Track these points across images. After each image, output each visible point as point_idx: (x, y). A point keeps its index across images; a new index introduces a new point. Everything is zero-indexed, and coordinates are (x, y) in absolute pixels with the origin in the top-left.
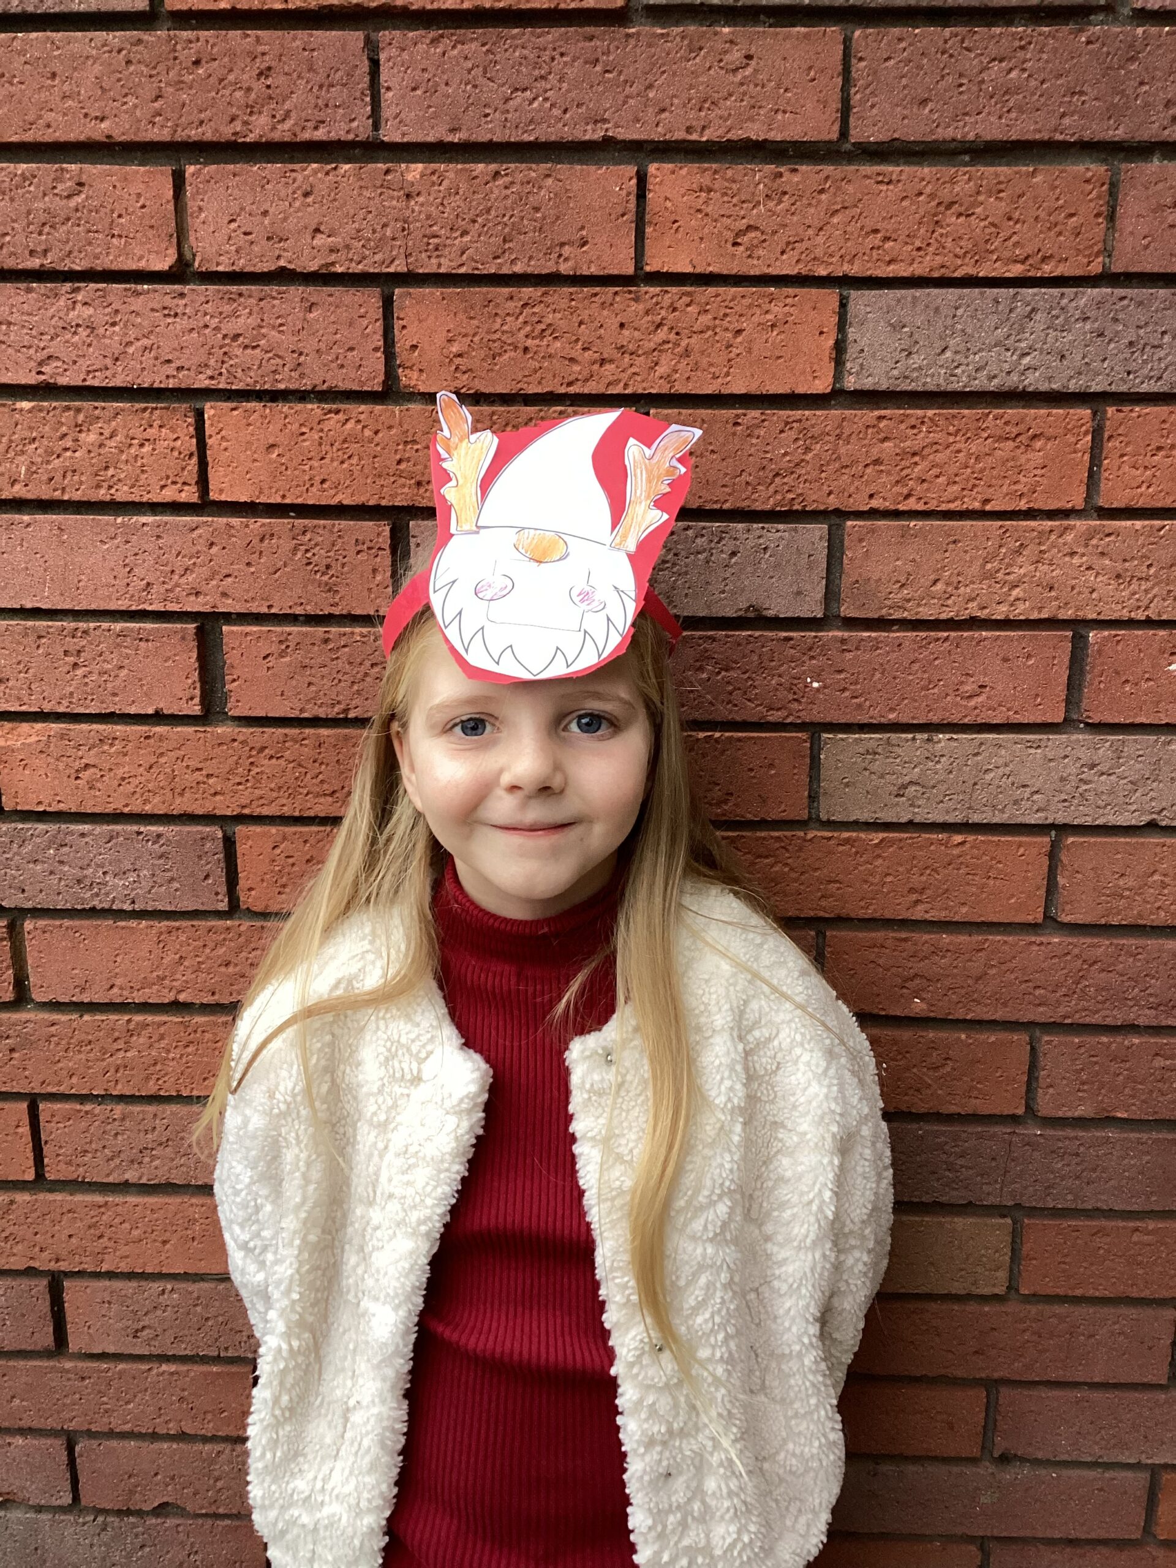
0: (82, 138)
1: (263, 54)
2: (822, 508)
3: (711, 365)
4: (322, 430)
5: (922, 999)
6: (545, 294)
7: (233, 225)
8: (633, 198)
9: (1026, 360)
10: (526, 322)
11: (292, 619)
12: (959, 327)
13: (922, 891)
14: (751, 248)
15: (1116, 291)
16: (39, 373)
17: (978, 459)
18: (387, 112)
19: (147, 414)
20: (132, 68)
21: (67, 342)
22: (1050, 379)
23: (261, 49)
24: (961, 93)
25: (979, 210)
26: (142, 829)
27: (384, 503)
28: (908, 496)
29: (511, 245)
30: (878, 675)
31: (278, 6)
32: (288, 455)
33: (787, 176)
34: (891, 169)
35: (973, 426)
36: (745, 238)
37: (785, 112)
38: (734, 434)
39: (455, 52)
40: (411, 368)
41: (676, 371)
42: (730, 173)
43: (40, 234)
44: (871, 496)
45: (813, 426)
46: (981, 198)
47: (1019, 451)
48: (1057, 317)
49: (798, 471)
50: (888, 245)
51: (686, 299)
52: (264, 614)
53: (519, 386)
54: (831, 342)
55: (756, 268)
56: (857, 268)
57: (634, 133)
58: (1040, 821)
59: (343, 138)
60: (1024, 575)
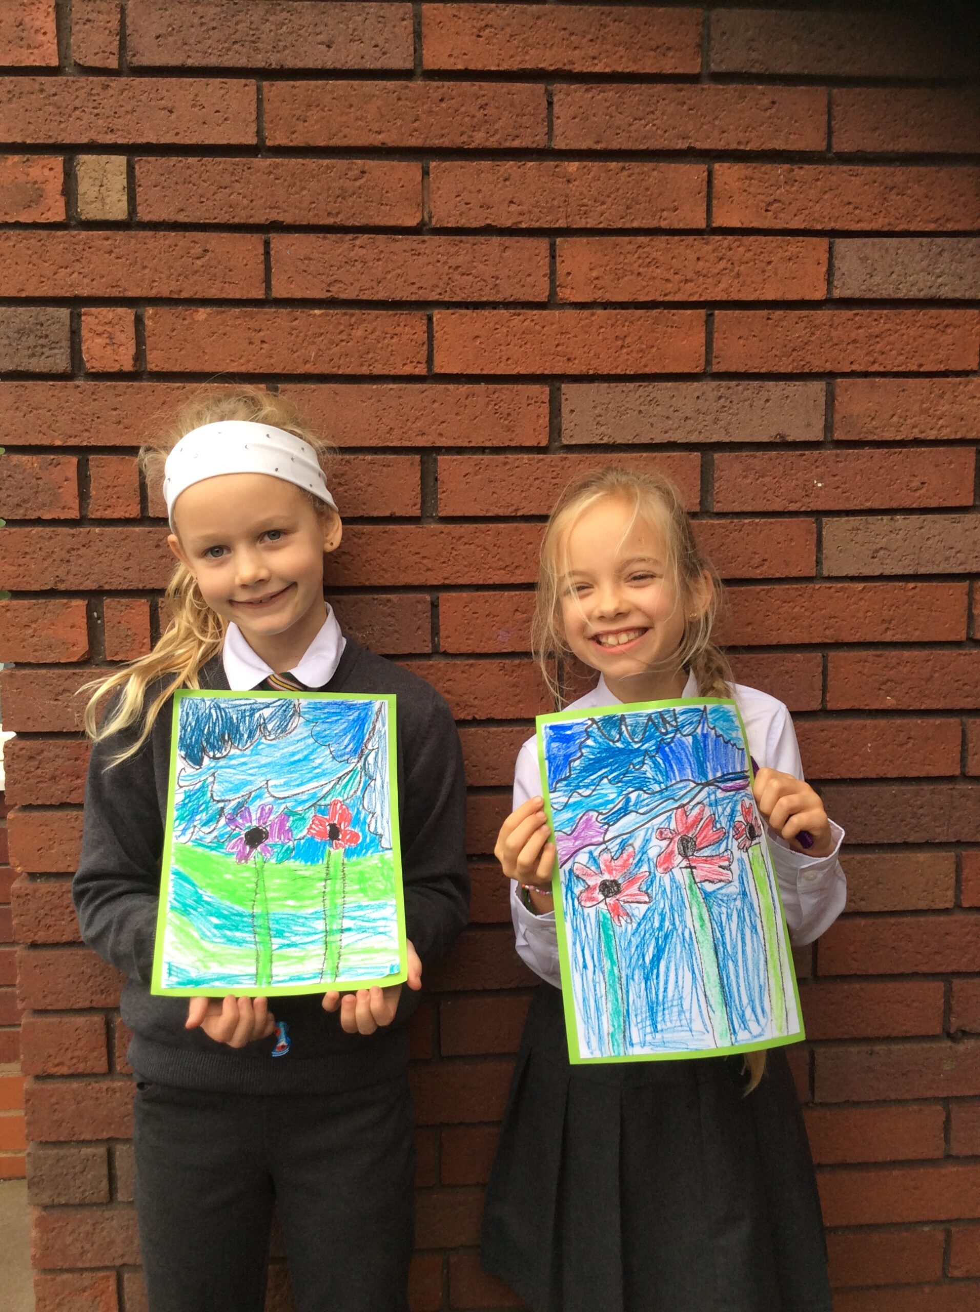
0: (367, 144)
1: (484, 96)
2: (822, 370)
4: (508, 327)
5: (892, 697)
6: (651, 240)
7: (458, 199)
8: (705, 183)
9: (940, 280)
10: (639, 258)
11: (482, 450)
12: (900, 260)
13: (890, 622)
14: (776, 213)
16: (328, 291)
17: (915, 339)
18: (557, 131)
19: (396, 318)
20: (400, 103)
21: (348, 271)
22: (954, 291)
23: (481, 93)
25: (909, 191)
26: (376, 596)
27: (546, 372)
28: (874, 362)
29: (631, 211)
30: (859, 477)
31: (493, 68)
32: (486, 343)
33: (796, 170)
34: (856, 167)
35: (912, 319)
36: (773, 207)
37: (795, 134)
38: (767, 325)
39: (599, 97)
40: (566, 287)
41: (732, 287)
42: (763, 169)
43: (335, 202)
44: (852, 363)
45: (815, 319)
46: (910, 185)
47: (938, 335)
48: (957, 254)
49: (807, 347)
50: (857, 212)
51: (737, 243)
52: (466, 447)
53: (634, 297)
54: (825, 269)
55: (779, 225)
56: (838, 226)
57: (707, 145)
58: (962, 572)
59: (530, 146)
60: (946, 411)
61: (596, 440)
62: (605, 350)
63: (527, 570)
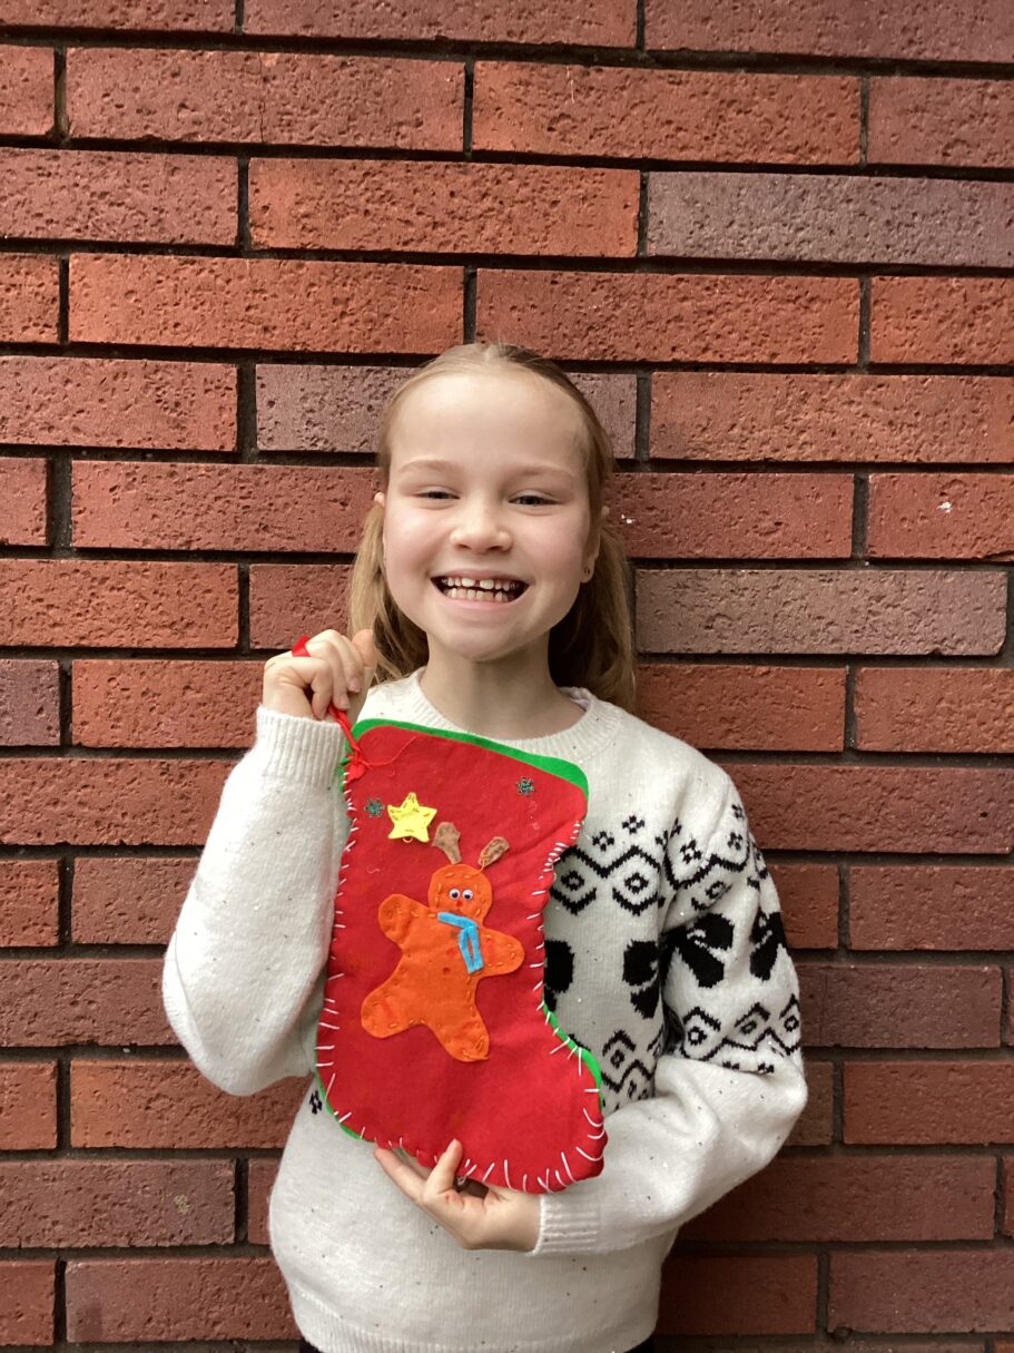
2: (630, 358)
3: (530, 230)
4: (177, 279)
6: (385, 165)
7: (106, 99)
8: (462, 89)
9: (801, 234)
10: (367, 189)
11: (140, 454)
12: (743, 204)
13: (733, 720)
14: (563, 133)
15: (873, 179)
17: (765, 317)
18: (250, 10)
19: (14, 263)
22: (822, 250)
24: (736, 14)
25: (755, 108)
27: (232, 345)
28: (705, 350)
29: (355, 123)
30: (685, 513)
32: (144, 300)
33: (593, 74)
34: (680, 72)
35: (760, 288)
36: (559, 125)
37: (590, 23)
38: (552, 291)
40: (261, 227)
41: (500, 236)
42: (545, 70)
44: (674, 349)
45: (621, 286)
46: (757, 98)
47: (799, 313)
48: (825, 198)
49: (609, 325)
50: (680, 134)
51: (508, 174)
52: (114, 449)
53: (360, 244)
54: (634, 214)
55: (569, 150)
56: (655, 153)
57: (463, 35)
58: (836, 652)
59: (209, 29)
60: (810, 421)
61: (307, 446)
62: (319, 318)
63: (203, 629)
